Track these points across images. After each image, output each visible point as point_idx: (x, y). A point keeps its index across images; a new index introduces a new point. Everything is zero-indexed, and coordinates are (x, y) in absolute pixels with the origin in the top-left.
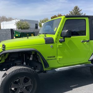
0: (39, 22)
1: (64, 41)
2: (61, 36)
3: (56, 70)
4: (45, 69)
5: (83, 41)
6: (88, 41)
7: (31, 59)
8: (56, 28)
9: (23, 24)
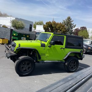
0: (34, 23)
1: (51, 46)
2: (50, 44)
3: (45, 61)
4: (38, 60)
5: (61, 48)
6: (64, 49)
7: (31, 54)
8: (48, 39)
9: (19, 23)
